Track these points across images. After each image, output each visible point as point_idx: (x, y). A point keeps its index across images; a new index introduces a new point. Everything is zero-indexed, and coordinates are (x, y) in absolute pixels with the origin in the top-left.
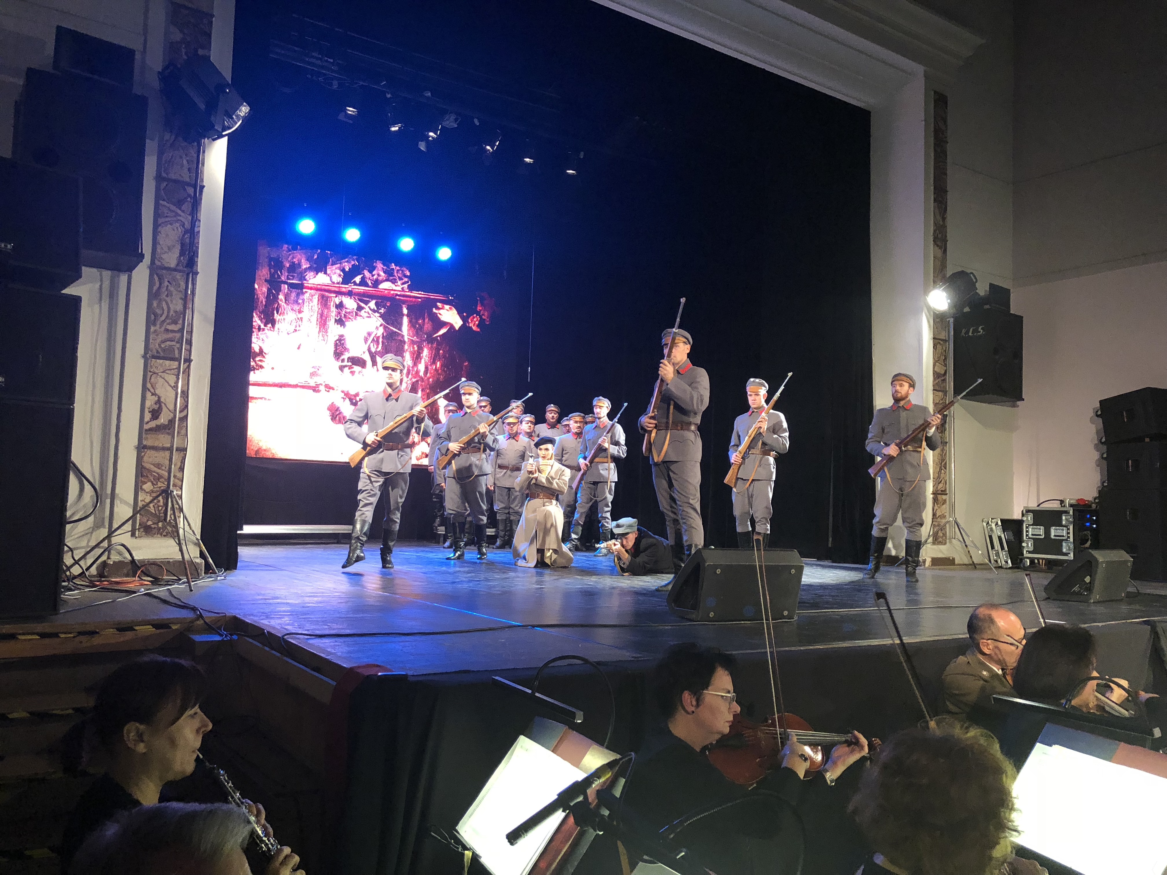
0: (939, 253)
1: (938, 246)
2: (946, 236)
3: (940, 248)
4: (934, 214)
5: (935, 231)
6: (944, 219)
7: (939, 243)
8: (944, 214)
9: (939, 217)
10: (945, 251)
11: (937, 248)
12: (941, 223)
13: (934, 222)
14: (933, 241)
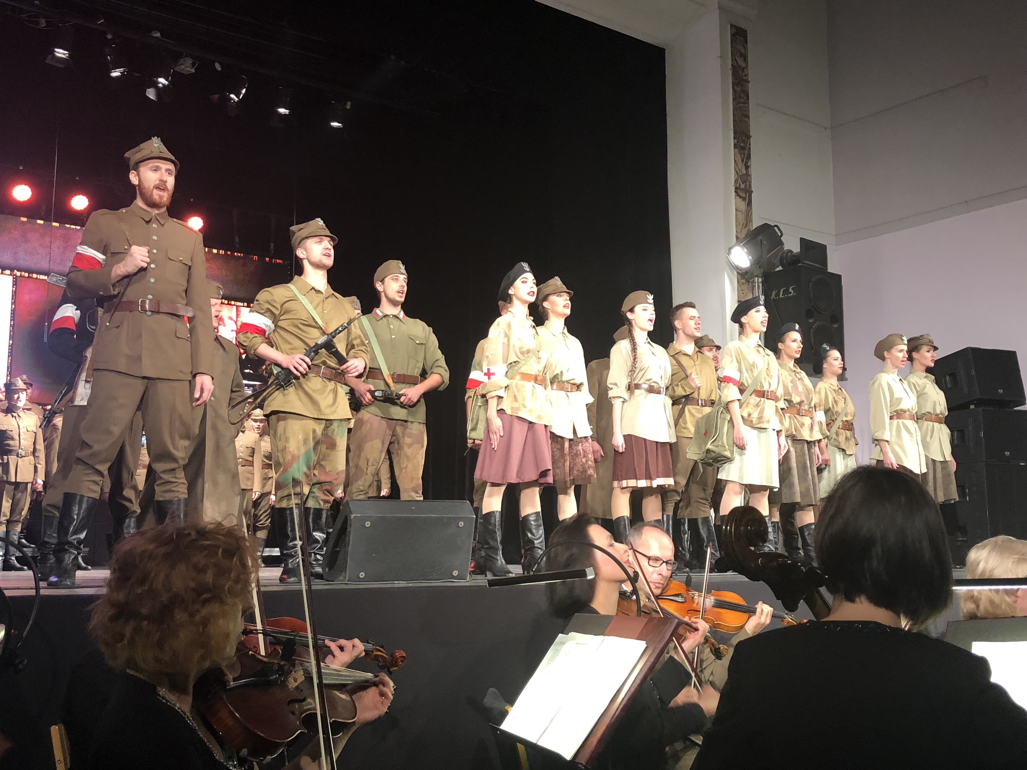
0: (743, 205)
1: (741, 197)
2: (750, 187)
3: (744, 199)
4: (735, 161)
5: (736, 181)
6: (747, 167)
7: (742, 194)
8: (747, 163)
9: (741, 165)
10: (750, 204)
11: (739, 200)
12: (744, 172)
13: (735, 170)
14: (735, 192)
